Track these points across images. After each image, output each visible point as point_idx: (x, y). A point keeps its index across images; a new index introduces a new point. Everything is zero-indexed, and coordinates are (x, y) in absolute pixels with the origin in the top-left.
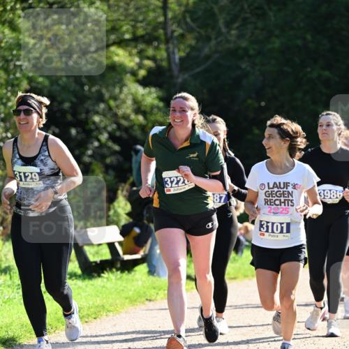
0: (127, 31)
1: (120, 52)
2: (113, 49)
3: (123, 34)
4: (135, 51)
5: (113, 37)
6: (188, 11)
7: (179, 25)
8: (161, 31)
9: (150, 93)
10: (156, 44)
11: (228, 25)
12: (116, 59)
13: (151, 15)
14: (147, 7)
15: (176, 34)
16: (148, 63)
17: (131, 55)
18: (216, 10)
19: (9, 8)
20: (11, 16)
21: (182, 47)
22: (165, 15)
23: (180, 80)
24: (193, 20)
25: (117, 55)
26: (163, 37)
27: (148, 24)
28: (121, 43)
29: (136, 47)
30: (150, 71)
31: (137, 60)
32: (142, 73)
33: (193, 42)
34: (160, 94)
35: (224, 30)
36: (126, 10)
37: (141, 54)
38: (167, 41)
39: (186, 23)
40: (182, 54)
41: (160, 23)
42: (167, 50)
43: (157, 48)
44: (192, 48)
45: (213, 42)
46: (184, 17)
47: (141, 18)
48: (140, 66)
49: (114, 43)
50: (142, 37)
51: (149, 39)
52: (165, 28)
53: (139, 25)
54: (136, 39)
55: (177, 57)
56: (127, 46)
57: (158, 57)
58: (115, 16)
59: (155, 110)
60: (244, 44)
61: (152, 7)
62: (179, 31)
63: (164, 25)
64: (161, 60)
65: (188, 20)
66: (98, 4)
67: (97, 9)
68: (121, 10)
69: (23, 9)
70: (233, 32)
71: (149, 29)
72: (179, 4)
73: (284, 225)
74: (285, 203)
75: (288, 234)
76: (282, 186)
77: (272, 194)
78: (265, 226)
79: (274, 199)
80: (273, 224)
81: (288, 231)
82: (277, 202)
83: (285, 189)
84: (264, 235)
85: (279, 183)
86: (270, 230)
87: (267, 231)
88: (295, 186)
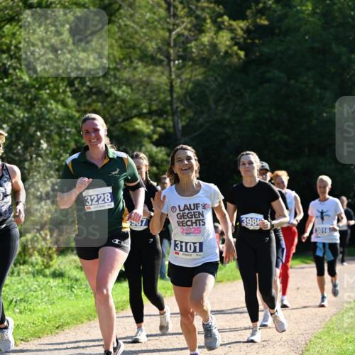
0: (145, 107)
1: (140, 122)
2: (135, 120)
3: (142, 109)
4: (150, 121)
5: (135, 112)
6: (189, 93)
7: (181, 103)
8: (169, 107)
9: (161, 151)
10: (165, 116)
11: (216, 102)
12: (137, 127)
13: (162, 96)
14: (159, 90)
15: (179, 109)
16: (160, 130)
17: (147, 124)
18: (208, 92)
19: (61, 90)
20: (63, 96)
21: (184, 118)
22: (172, 96)
24: (192, 99)
25: (138, 124)
26: (170, 112)
27: (160, 102)
28: (140, 116)
29: (151, 118)
30: (161, 135)
31: (152, 127)
32: (155, 137)
33: (192, 114)
34: (168, 151)
35: (213, 106)
36: (144, 92)
37: (155, 123)
38: (173, 114)
39: (186, 102)
40: (184, 123)
41: (168, 102)
42: (173, 120)
43: (166, 119)
44: (191, 119)
45: (205, 116)
46: (185, 97)
47: (154, 98)
48: (154, 132)
49: (135, 116)
50: (156, 111)
51: (160, 113)
52: (172, 105)
53: (153, 103)
54: (151, 113)
55: (180, 125)
56: (145, 117)
57: (167, 125)
58: (137, 96)
59: (165, 163)
60: (227, 116)
61: (162, 90)
62: (182, 107)
63: (171, 103)
64: (169, 127)
65: (188, 99)
66: (124, 88)
67: (123, 91)
68: (141, 92)
69: (71, 92)
70: (220, 108)
71: (160, 106)
72: (181, 88)
73: (197, 245)
74: (196, 223)
75: (201, 253)
76: (192, 207)
77: (183, 216)
78: (179, 246)
79: (186, 220)
80: (186, 243)
81: (201, 250)
82: (189, 223)
83: (195, 210)
84: (178, 254)
85: (190, 205)
86: (184, 249)
87: (181, 250)
88: (204, 206)
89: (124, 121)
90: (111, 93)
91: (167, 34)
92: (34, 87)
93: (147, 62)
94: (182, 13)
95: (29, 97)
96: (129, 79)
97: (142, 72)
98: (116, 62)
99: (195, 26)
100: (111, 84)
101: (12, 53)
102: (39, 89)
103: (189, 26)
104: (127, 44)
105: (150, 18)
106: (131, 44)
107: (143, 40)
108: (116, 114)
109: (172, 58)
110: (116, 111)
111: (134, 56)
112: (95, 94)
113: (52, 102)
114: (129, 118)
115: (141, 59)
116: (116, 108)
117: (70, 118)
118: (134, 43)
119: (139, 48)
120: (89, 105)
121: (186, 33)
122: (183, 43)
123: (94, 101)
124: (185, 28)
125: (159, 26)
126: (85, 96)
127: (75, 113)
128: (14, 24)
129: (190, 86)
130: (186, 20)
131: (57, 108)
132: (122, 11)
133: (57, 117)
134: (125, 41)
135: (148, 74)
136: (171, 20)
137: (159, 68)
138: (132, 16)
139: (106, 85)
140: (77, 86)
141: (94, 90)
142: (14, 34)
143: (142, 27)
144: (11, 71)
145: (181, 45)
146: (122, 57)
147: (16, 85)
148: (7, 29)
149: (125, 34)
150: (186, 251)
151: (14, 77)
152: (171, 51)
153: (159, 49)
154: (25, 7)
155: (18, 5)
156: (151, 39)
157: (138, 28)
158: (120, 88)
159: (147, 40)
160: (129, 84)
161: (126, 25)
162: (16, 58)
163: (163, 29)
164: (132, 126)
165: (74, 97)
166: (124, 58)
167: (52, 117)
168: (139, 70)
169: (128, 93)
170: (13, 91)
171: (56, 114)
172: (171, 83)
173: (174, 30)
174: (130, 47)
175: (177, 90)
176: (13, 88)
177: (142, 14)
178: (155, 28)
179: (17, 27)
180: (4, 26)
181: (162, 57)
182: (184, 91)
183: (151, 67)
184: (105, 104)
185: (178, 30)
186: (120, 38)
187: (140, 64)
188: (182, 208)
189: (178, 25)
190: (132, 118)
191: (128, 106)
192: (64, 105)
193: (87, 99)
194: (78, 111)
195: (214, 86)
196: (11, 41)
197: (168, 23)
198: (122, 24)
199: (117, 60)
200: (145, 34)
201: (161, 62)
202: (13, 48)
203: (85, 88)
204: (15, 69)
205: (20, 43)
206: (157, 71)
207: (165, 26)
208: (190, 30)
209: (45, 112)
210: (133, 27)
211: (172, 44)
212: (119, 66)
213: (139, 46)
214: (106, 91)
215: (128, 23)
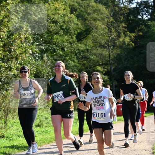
0: (101, 62)
1: (99, 67)
2: (97, 66)
3: (100, 63)
4: (102, 67)
5: (97, 64)
6: (115, 58)
8: (109, 62)
9: (106, 77)
10: (107, 65)
11: (125, 61)
12: (98, 69)
13: (107, 58)
14: (105, 56)
15: (112, 63)
16: (105, 70)
17: (101, 68)
18: (122, 57)
19: (73, 57)
20: (73, 59)
21: (114, 66)
22: (110, 59)
23: (113, 74)
24: (116, 60)
25: (98, 68)
26: (109, 64)
27: (106, 61)
28: (99, 65)
29: (103, 66)
30: (106, 72)
31: (103, 69)
32: (104, 72)
33: (116, 65)
34: (108, 77)
35: (124, 62)
36: (101, 57)
37: (104, 68)
39: (115, 60)
40: (114, 68)
41: (109, 60)
42: (110, 67)
43: (108, 66)
44: (116, 66)
45: (121, 65)
46: (114, 59)
47: (104, 59)
48: (104, 71)
49: (97, 65)
50: (104, 64)
51: (106, 64)
52: (110, 62)
53: (104, 61)
54: (103, 64)
55: (112, 68)
56: (101, 66)
57: (108, 68)
58: (98, 59)
59: (107, 81)
60: (128, 65)
61: (107, 57)
62: (113, 62)
63: (109, 61)
64: (109, 69)
65: (115, 59)
66: (94, 56)
67: (94, 57)
68: (99, 58)
69: (76, 57)
70: (126, 62)
71: (106, 62)
72: (113, 56)
73: (103, 114)
74: (101, 104)
75: (105, 118)
76: (99, 98)
77: (95, 102)
78: (95, 115)
79: (97, 103)
80: (99, 114)
81: (105, 116)
82: (98, 105)
83: (100, 99)
84: (95, 118)
85: (98, 97)
86: (98, 116)
87: (96, 117)
88: (104, 97)
89: (93, 67)
90: (89, 58)
91: (108, 38)
92: (64, 56)
93: (101, 47)
94: (113, 31)
95: (62, 59)
96: (96, 53)
97: (100, 51)
98: (91, 48)
99: (118, 35)
100: (89, 55)
101: (57, 44)
102: (66, 56)
103: (116, 35)
104: (95, 42)
105: (103, 33)
106: (96, 41)
107: (100, 40)
108: (91, 65)
109: (110, 46)
110: (91, 64)
111: (97, 45)
112: (84, 58)
113: (70, 61)
114: (95, 66)
115: (99, 46)
116: (91, 63)
117: (76, 66)
118: (97, 41)
119: (99, 43)
120: (82, 62)
121: (115, 37)
122: (114, 41)
123: (84, 60)
124: (114, 36)
125: (105, 35)
126: (81, 59)
127: (77, 64)
128: (57, 35)
129: (116, 55)
130: (114, 33)
131: (71, 63)
132: (93, 30)
133: (71, 66)
134: (94, 41)
135: (102, 51)
136: (110, 33)
137: (105, 49)
138: (96, 32)
139: (88, 55)
140: (78, 55)
141: (84, 57)
142: (57, 38)
143: (100, 36)
144: (56, 51)
145: (113, 41)
146: (93, 46)
147: (58, 55)
148: (55, 37)
149: (94, 38)
150: (99, 117)
151: (57, 53)
152: (110, 44)
153: (106, 43)
154: (61, 29)
155: (59, 29)
156: (103, 40)
157: (98, 36)
158: (92, 56)
159: (101, 40)
160: (95, 55)
161: (94, 35)
162: (58, 46)
163: (107, 36)
164: (97, 69)
165: (77, 59)
166: (94, 46)
167: (70, 66)
168: (99, 50)
169: (95, 58)
170: (57, 57)
171: (71, 65)
172: (109, 54)
173: (110, 37)
174: (96, 42)
175: (111, 56)
176: (57, 56)
177: (100, 31)
178: (104, 36)
179: (58, 36)
180: (54, 36)
181: (106, 46)
182: (114, 57)
183: (103, 49)
184: (87, 61)
185: (112, 36)
186: (93, 39)
187: (99, 48)
188: (95, 99)
189: (112, 35)
190: (96, 66)
191: (95, 62)
192: (74, 62)
193: (81, 60)
194: (78, 64)
195: (124, 55)
196: (56, 41)
197: (109, 34)
198: (93, 35)
199: (92, 47)
200: (101, 38)
201: (106, 47)
202: (57, 43)
203: (81, 56)
204: (57, 50)
205: (59, 41)
206: (105, 50)
207: (108, 35)
208: (116, 37)
209: (68, 64)
210: (97, 36)
211: (110, 41)
212: (92, 49)
213: (99, 42)
214: (88, 57)
215: (95, 34)
